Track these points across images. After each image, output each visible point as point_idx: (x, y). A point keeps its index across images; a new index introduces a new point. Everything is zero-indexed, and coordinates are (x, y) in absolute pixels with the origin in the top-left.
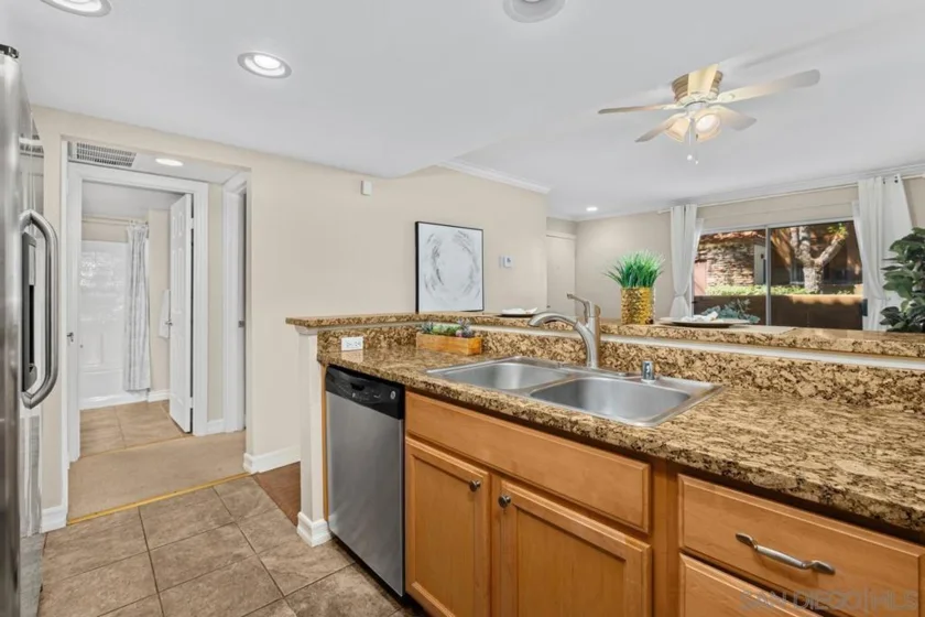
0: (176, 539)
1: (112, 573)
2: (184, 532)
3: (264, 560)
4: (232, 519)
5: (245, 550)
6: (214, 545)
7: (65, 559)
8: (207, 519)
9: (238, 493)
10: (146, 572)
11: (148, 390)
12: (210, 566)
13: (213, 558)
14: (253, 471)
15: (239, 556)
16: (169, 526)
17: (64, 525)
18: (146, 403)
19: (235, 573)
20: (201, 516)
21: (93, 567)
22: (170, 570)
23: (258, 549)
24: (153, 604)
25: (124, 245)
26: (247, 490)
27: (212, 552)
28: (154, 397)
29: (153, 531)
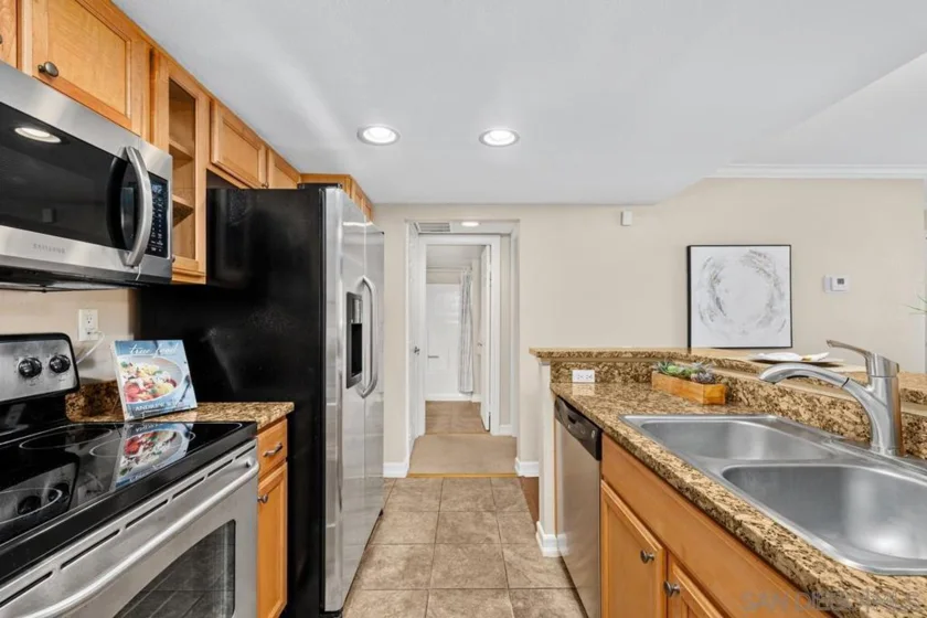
0: (457, 509)
1: (417, 518)
2: (461, 506)
3: (504, 550)
4: (494, 508)
5: (495, 537)
6: (476, 524)
7: (400, 499)
8: (479, 502)
9: (505, 488)
10: (432, 527)
11: (472, 393)
12: (468, 539)
13: (473, 534)
14: (521, 473)
15: (489, 539)
16: (455, 498)
17: (404, 476)
18: (470, 403)
19: (483, 552)
20: (476, 499)
21: (411, 510)
22: (446, 531)
23: (504, 540)
24: (429, 549)
25: (458, 286)
26: (511, 488)
27: (473, 529)
28: (475, 399)
29: (445, 499)
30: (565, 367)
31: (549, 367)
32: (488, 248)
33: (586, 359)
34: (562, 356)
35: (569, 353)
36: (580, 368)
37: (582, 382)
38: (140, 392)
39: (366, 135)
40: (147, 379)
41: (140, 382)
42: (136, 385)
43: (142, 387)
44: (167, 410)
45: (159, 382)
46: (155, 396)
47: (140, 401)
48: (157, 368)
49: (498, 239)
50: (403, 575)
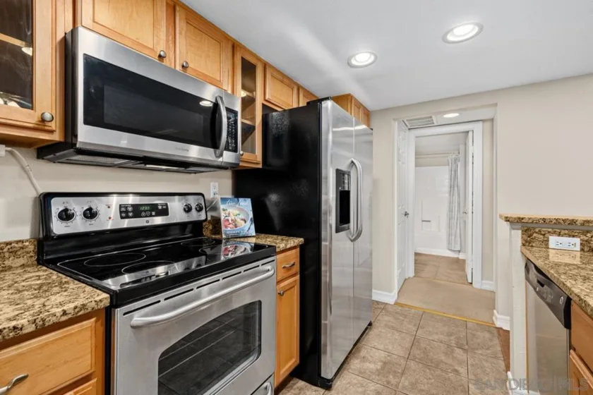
0: (431, 338)
1: (397, 335)
2: (435, 337)
3: (470, 385)
4: (466, 347)
5: (462, 370)
6: (446, 354)
7: (386, 318)
8: (452, 338)
9: (479, 333)
10: (408, 345)
11: (459, 251)
12: (437, 365)
13: (442, 361)
14: (498, 324)
15: (456, 371)
16: (431, 329)
17: (393, 303)
18: (458, 258)
19: (449, 379)
20: (450, 334)
21: (393, 328)
22: (419, 352)
23: (471, 377)
24: (403, 362)
25: (447, 167)
26: (487, 335)
27: (443, 358)
28: (461, 256)
29: (423, 328)
30: (540, 232)
31: (520, 232)
32: (470, 134)
33: (567, 227)
34: (535, 222)
35: (544, 220)
36: (559, 235)
37: (564, 249)
38: (230, 224)
39: (354, 62)
40: (233, 218)
41: (230, 219)
42: (228, 220)
43: (230, 221)
44: (241, 235)
45: (238, 220)
46: (236, 227)
47: (229, 229)
48: (238, 212)
49: (480, 124)
50: (378, 372)
